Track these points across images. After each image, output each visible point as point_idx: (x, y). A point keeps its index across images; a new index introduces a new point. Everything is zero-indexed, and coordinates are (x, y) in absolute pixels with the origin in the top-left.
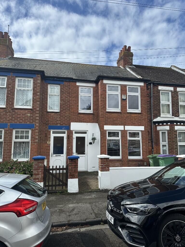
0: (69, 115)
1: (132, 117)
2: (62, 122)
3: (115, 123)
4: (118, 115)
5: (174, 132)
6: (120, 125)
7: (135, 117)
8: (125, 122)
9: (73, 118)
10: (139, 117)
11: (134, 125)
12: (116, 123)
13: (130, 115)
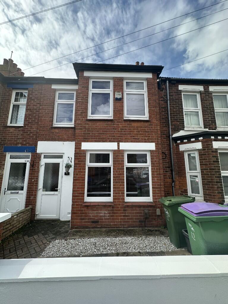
0: (36, 130)
1: (133, 127)
2: (25, 141)
3: (102, 138)
4: (108, 125)
5: (212, 152)
6: (110, 141)
7: (137, 127)
8: (120, 136)
9: (42, 135)
10: (145, 127)
11: (137, 142)
12: (104, 138)
13: (128, 125)
